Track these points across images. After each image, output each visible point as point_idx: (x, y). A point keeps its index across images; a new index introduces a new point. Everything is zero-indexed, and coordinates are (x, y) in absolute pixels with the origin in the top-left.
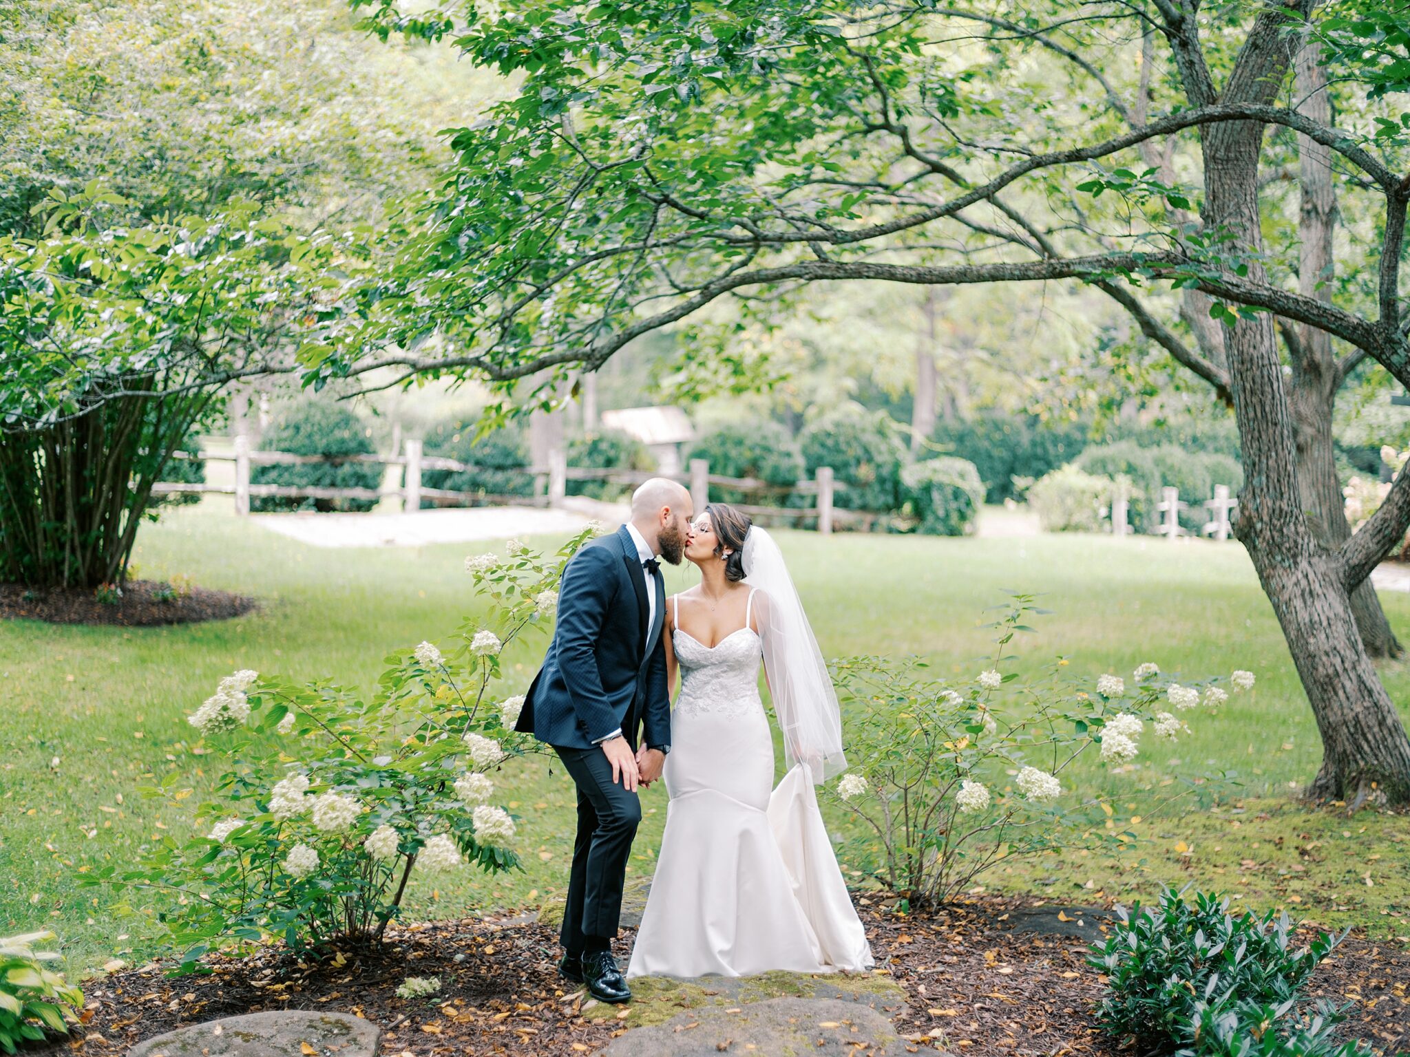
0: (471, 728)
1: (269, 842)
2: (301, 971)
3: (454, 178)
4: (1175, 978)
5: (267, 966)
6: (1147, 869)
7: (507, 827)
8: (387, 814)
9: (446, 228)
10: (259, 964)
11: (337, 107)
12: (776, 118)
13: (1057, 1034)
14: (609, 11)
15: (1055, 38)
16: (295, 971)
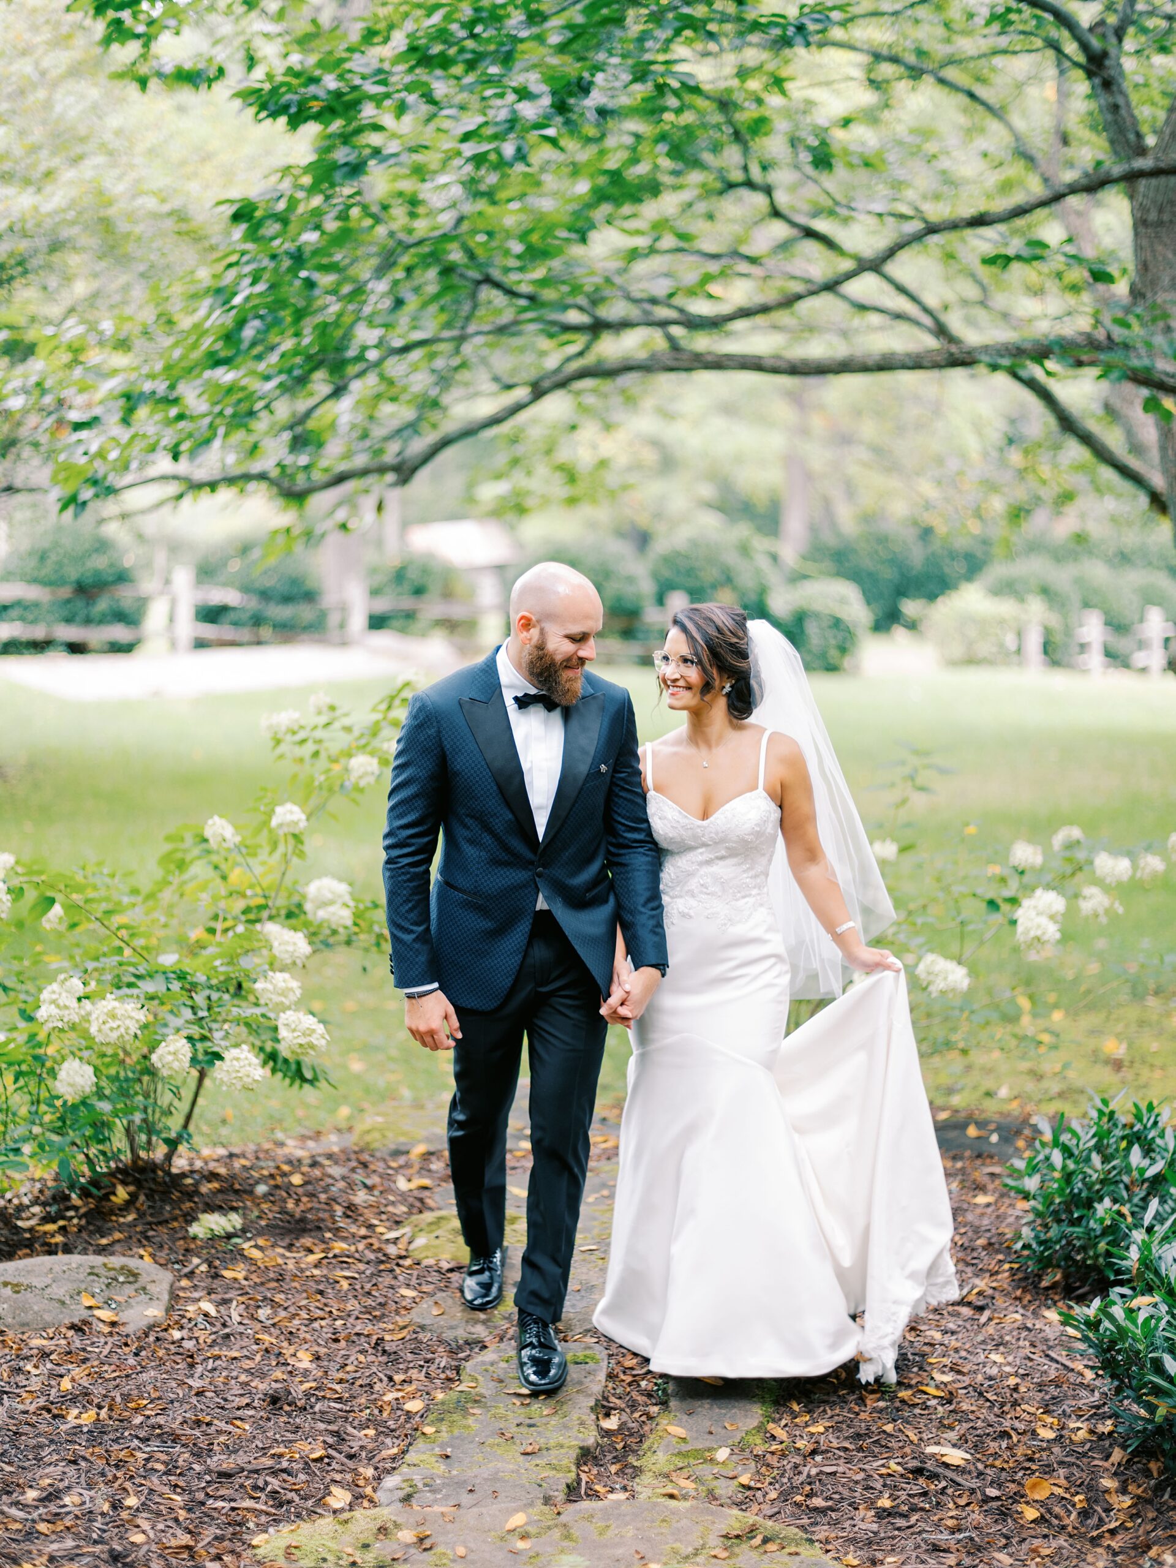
0: (271, 918)
1: (36, 1058)
2: (76, 1208)
3: (234, 258)
4: (1107, 1202)
5: (35, 1202)
6: (1071, 1074)
7: (319, 1035)
8: (179, 1022)
9: (229, 320)
10: (26, 1201)
11: (87, 170)
12: (615, 176)
13: (969, 1270)
14: (417, 55)
15: (950, 73)
16: (68, 1209)
